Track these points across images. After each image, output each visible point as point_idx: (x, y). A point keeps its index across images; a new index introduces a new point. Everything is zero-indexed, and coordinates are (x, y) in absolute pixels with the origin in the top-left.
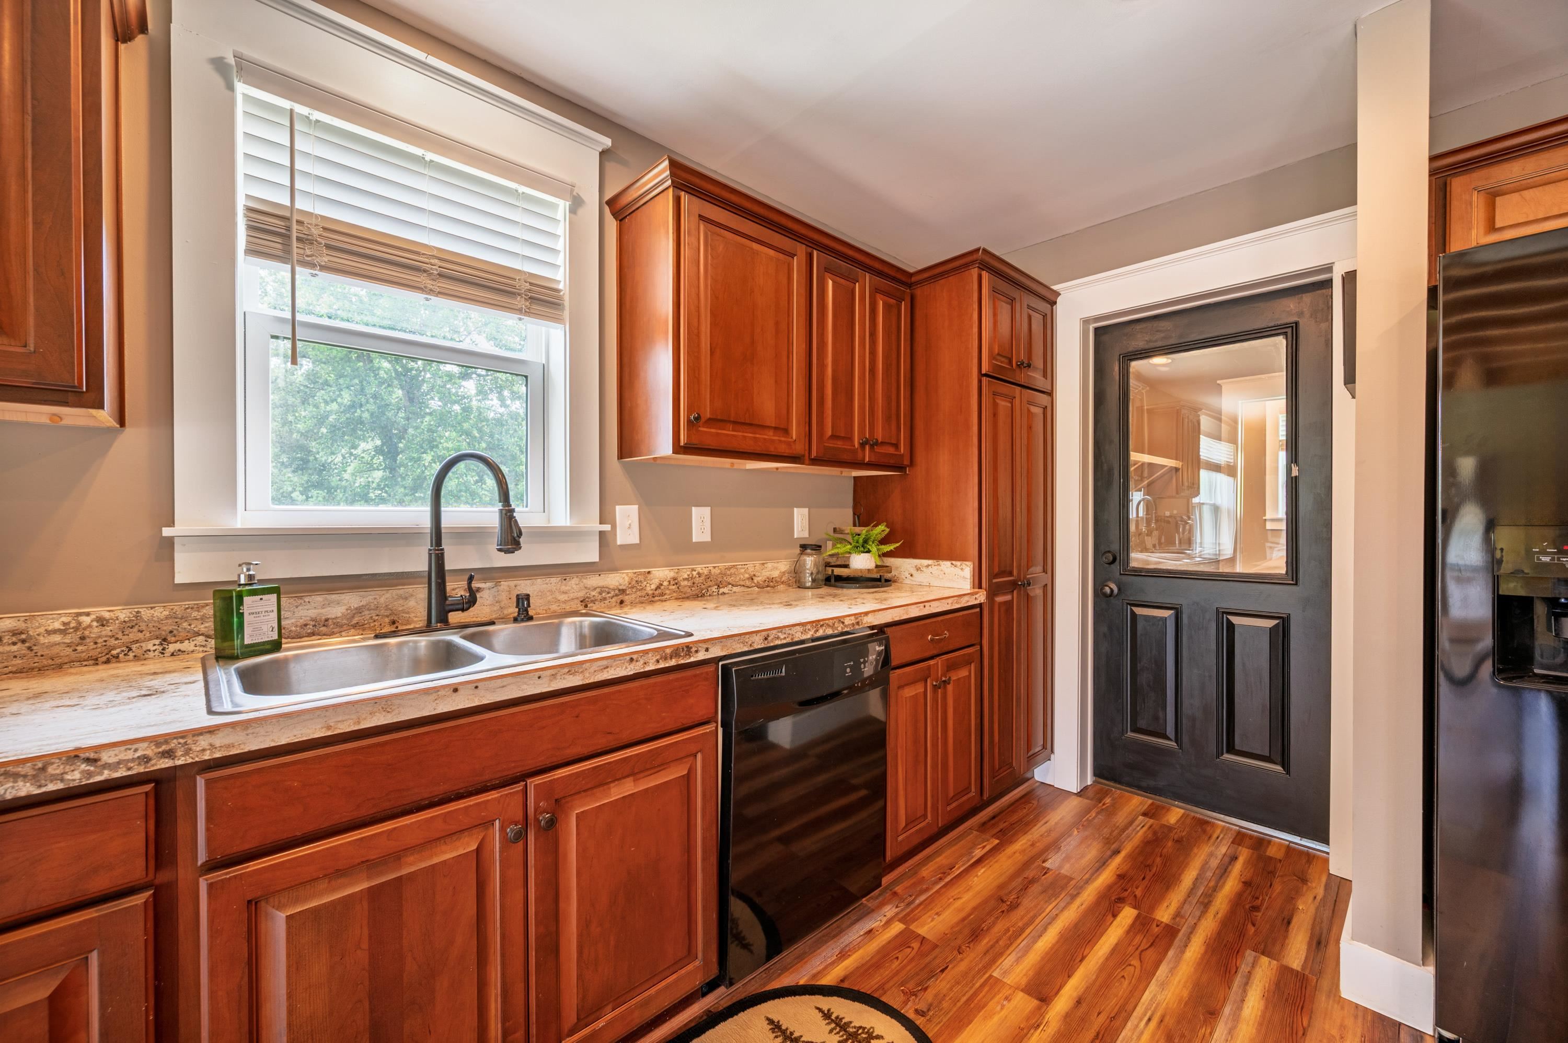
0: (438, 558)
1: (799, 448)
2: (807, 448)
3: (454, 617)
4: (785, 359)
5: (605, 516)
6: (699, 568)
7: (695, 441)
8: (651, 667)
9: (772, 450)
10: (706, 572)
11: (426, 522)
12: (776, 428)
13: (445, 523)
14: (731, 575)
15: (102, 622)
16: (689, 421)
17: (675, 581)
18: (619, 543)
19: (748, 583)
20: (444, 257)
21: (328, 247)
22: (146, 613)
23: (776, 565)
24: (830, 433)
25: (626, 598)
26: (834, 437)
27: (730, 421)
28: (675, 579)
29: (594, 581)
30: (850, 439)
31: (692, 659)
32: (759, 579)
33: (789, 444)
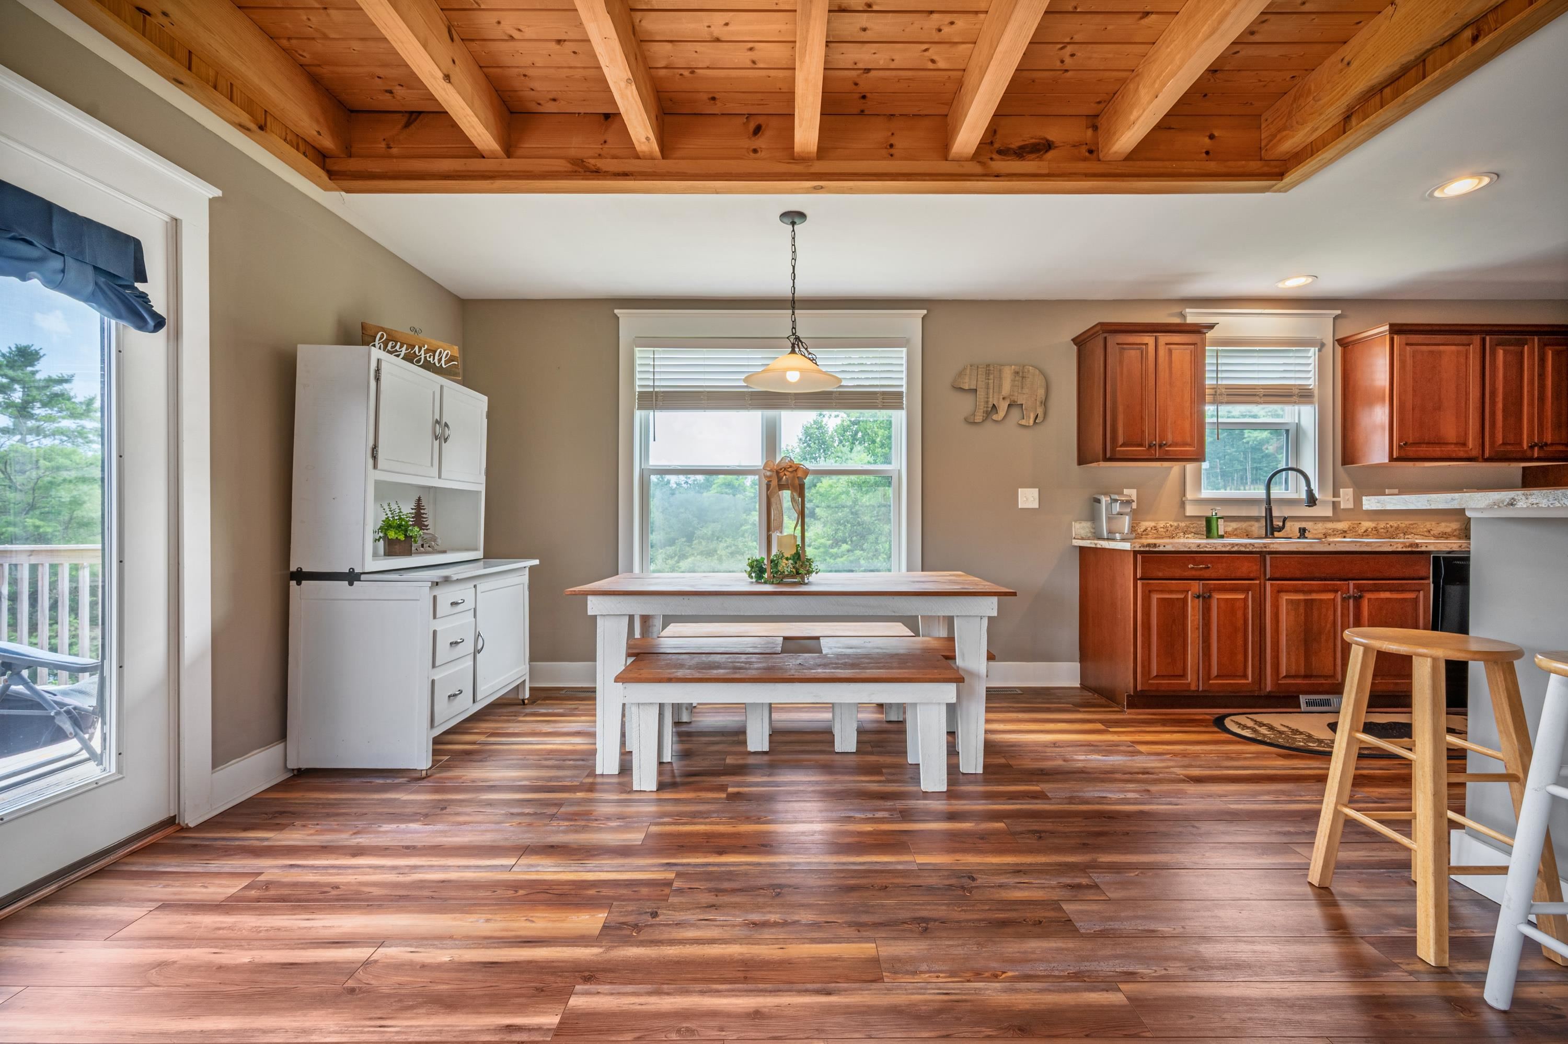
0: (1269, 510)
1: (1474, 453)
2: (1481, 452)
3: (1276, 534)
4: (1463, 405)
5: (1336, 494)
6: (1391, 523)
7: (1403, 454)
8: (1400, 549)
9: (1454, 455)
10: (1396, 525)
11: (1264, 496)
12: (1456, 444)
13: (1272, 496)
14: (1413, 528)
15: (1171, 526)
16: (1400, 446)
17: (1376, 529)
18: (1342, 507)
19: (1426, 534)
20: (1264, 387)
21: (1227, 395)
22: (1180, 524)
23: (1448, 524)
24: (1501, 442)
25: (1347, 535)
26: (1504, 444)
27: (1423, 443)
28: (1375, 528)
29: (1330, 525)
30: (1520, 443)
31: (1419, 550)
32: (1435, 532)
33: (1466, 452)
